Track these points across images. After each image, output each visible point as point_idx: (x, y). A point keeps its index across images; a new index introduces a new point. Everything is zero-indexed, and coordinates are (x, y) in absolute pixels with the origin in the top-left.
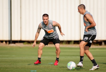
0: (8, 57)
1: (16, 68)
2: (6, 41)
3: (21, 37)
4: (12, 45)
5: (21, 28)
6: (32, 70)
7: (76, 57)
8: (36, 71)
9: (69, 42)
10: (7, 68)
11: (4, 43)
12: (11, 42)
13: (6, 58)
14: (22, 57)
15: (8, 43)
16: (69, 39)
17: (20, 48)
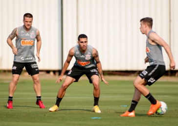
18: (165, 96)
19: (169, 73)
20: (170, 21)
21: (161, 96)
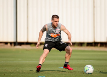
0: (13, 61)
1: (23, 73)
2: (11, 43)
3: (28, 39)
4: (18, 47)
5: (28, 28)
6: (41, 76)
7: (89, 61)
8: (44, 76)
9: (81, 44)
10: (12, 73)
11: (9, 44)
12: (17, 44)
13: (10, 62)
14: (29, 61)
15: (13, 45)
16: (82, 41)
17: (27, 50)
18: (91, 61)
19: (93, 44)
20: (94, 7)
21: (88, 61)
